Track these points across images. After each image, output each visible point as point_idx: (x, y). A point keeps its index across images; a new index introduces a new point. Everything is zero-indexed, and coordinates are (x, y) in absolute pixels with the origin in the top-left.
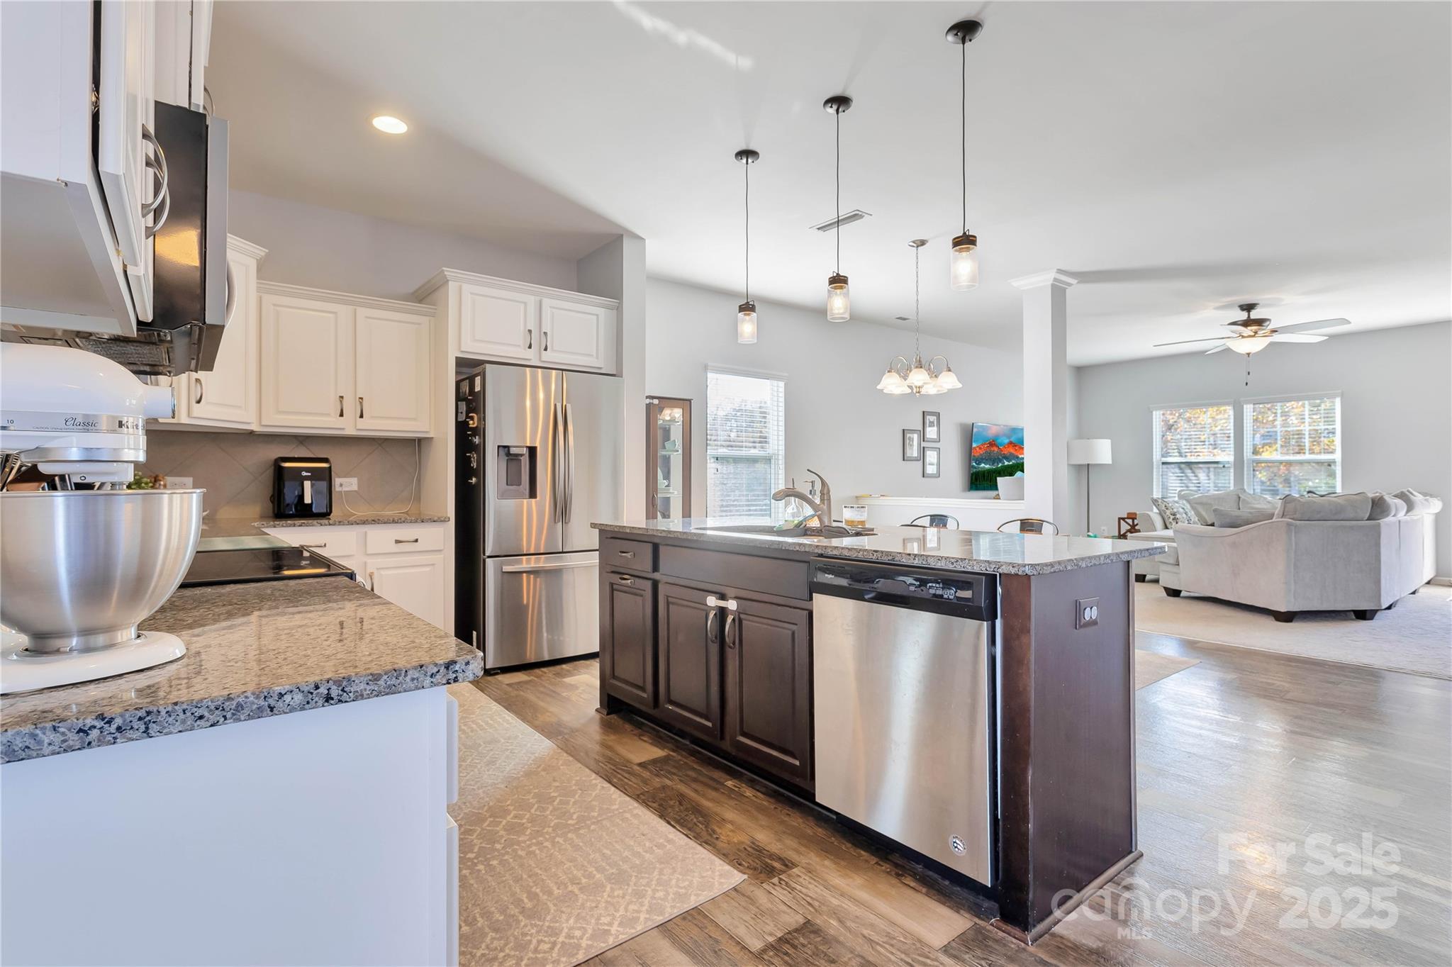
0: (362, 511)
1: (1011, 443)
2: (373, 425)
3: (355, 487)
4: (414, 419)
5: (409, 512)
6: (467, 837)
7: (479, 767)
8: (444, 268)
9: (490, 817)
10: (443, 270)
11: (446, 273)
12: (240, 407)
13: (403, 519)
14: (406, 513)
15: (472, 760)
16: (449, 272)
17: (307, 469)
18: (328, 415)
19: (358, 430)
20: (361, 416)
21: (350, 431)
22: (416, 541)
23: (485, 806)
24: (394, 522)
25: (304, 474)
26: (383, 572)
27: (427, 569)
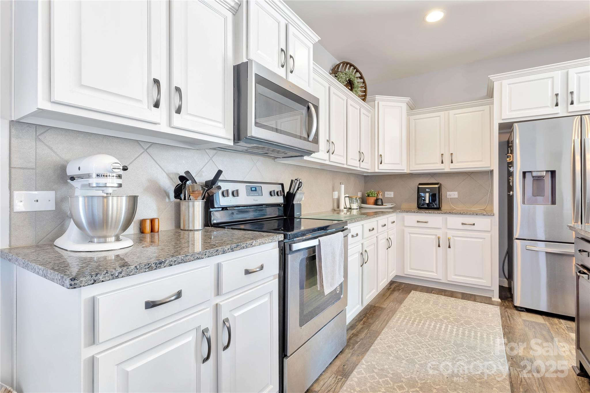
0: (459, 207)
2: (459, 166)
3: (456, 196)
4: (481, 161)
5: (486, 209)
6: (397, 389)
7: (448, 357)
8: (489, 76)
9: (419, 388)
10: (489, 77)
11: (491, 78)
12: (399, 164)
13: (465, 213)
14: (484, 210)
15: (449, 352)
16: (492, 77)
17: (428, 188)
18: (437, 163)
19: (451, 169)
20: (452, 162)
21: (447, 170)
22: (474, 224)
23: (424, 380)
24: (460, 214)
25: (427, 190)
26: (456, 238)
27: (481, 240)
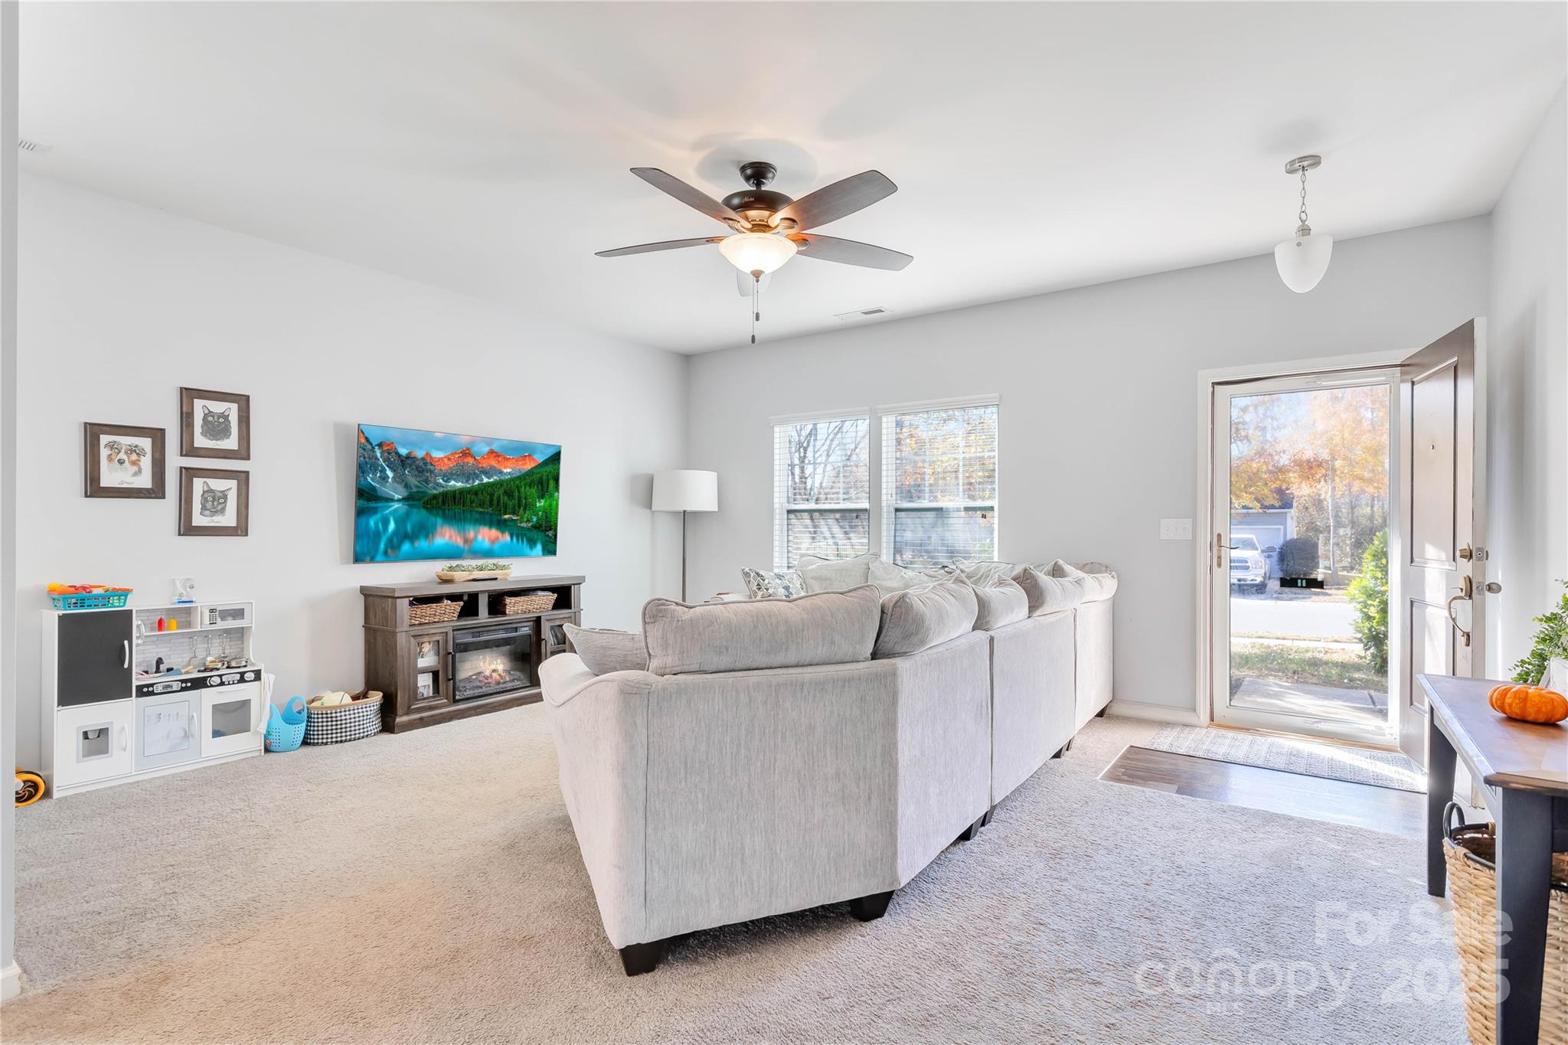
1: (492, 452)
